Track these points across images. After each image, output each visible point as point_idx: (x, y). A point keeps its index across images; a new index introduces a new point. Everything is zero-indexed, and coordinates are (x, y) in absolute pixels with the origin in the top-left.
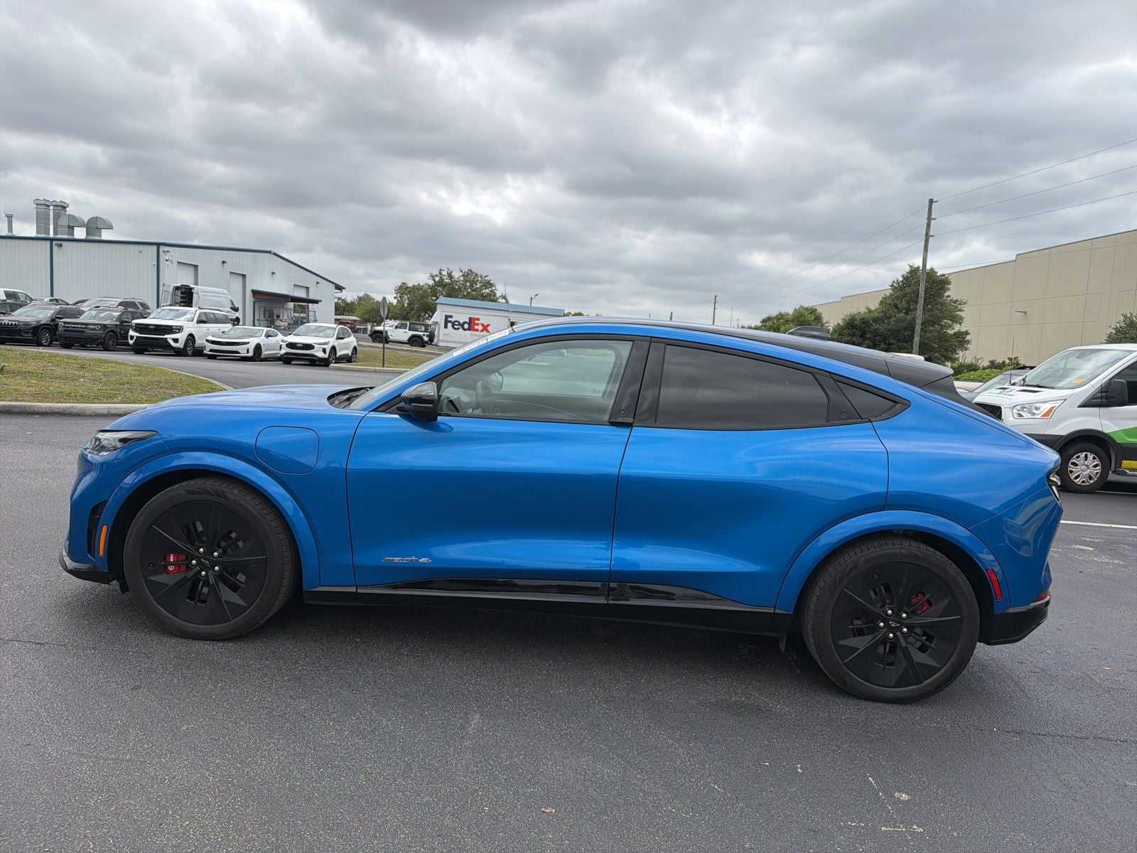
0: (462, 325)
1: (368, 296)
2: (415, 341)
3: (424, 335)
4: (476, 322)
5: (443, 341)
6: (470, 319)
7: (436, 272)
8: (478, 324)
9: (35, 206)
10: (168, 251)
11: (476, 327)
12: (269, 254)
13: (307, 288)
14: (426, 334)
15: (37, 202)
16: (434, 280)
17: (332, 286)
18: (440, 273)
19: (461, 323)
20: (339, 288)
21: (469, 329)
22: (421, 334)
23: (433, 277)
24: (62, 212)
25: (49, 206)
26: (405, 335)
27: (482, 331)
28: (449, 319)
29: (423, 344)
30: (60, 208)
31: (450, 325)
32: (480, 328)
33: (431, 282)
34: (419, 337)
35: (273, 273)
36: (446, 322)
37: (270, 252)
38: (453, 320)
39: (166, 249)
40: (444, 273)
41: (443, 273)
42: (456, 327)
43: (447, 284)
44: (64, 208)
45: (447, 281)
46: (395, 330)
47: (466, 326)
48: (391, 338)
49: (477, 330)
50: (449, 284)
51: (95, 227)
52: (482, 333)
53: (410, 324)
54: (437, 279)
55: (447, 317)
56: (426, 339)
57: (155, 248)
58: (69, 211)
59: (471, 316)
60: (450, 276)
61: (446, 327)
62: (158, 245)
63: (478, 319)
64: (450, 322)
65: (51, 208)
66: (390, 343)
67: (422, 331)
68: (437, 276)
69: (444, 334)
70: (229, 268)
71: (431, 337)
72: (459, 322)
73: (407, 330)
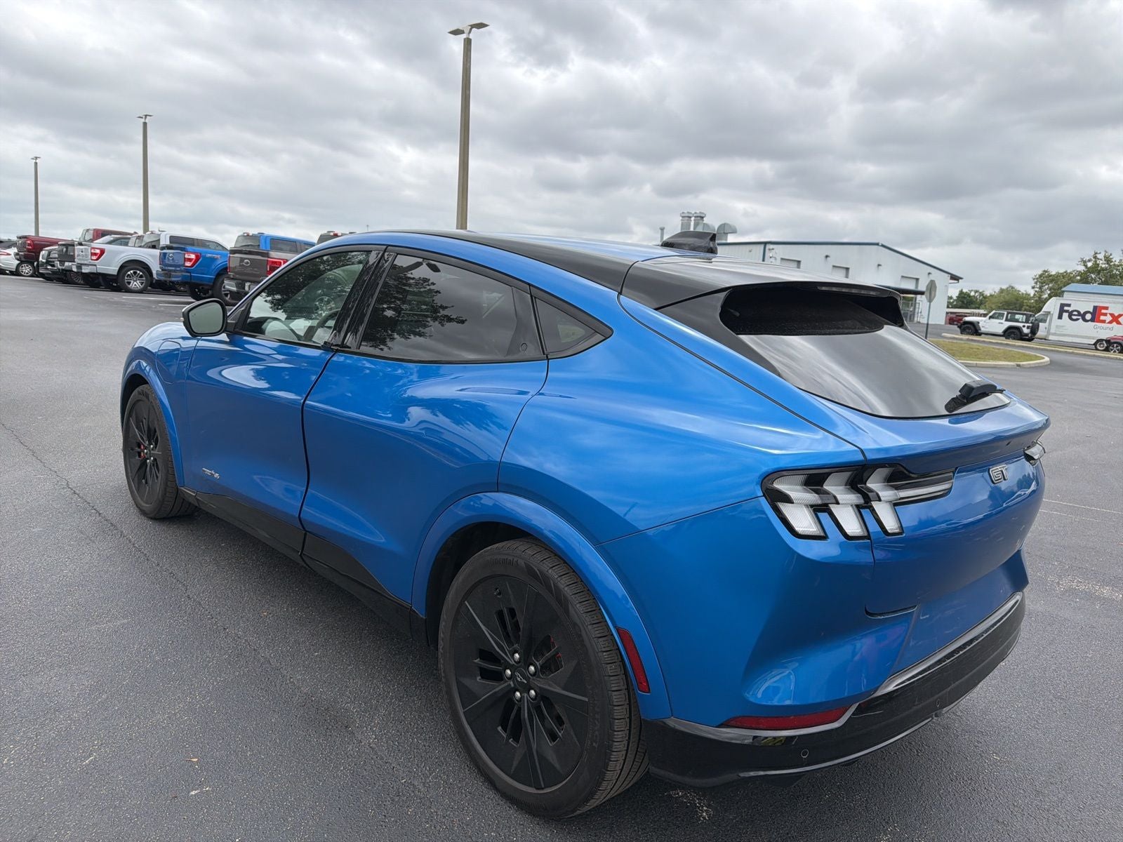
0: (1083, 316)
1: (1013, 288)
2: (1012, 333)
3: (1024, 326)
4: (1103, 311)
5: (1054, 334)
6: (1095, 308)
7: (1088, 255)
8: (1105, 315)
9: (681, 218)
10: (773, 249)
11: (1102, 318)
12: (876, 246)
13: (917, 280)
14: (1026, 325)
15: (683, 215)
16: (1086, 266)
17: (948, 277)
18: (1095, 257)
19: (1082, 313)
20: (955, 278)
21: (1092, 320)
22: (1021, 325)
23: (1084, 262)
24: (701, 221)
25: (690, 217)
26: (999, 326)
27: (1110, 322)
28: (1066, 308)
29: (1022, 337)
30: (699, 218)
31: (1065, 315)
32: (1109, 318)
33: (1082, 268)
34: (1018, 328)
35: (879, 265)
36: (1062, 311)
37: (877, 244)
38: (1070, 309)
39: (772, 246)
40: (1101, 256)
41: (1098, 256)
42: (1074, 317)
43: (1103, 269)
44: (702, 218)
45: (1103, 266)
46: (989, 321)
47: (1088, 317)
48: (983, 330)
49: (1104, 322)
50: (1106, 269)
51: (722, 232)
52: (1110, 325)
53: (1008, 313)
54: (1090, 264)
55: (1062, 306)
56: (1026, 331)
57: (762, 247)
58: (706, 220)
59: (1096, 304)
60: (1108, 260)
61: (1060, 317)
62: (765, 243)
63: (1106, 308)
64: (1067, 311)
65: (693, 219)
66: (983, 335)
67: (1023, 322)
68: (1089, 261)
69: (1057, 326)
70: (832, 261)
71: (1034, 330)
72: (1078, 312)
73: (1003, 321)
